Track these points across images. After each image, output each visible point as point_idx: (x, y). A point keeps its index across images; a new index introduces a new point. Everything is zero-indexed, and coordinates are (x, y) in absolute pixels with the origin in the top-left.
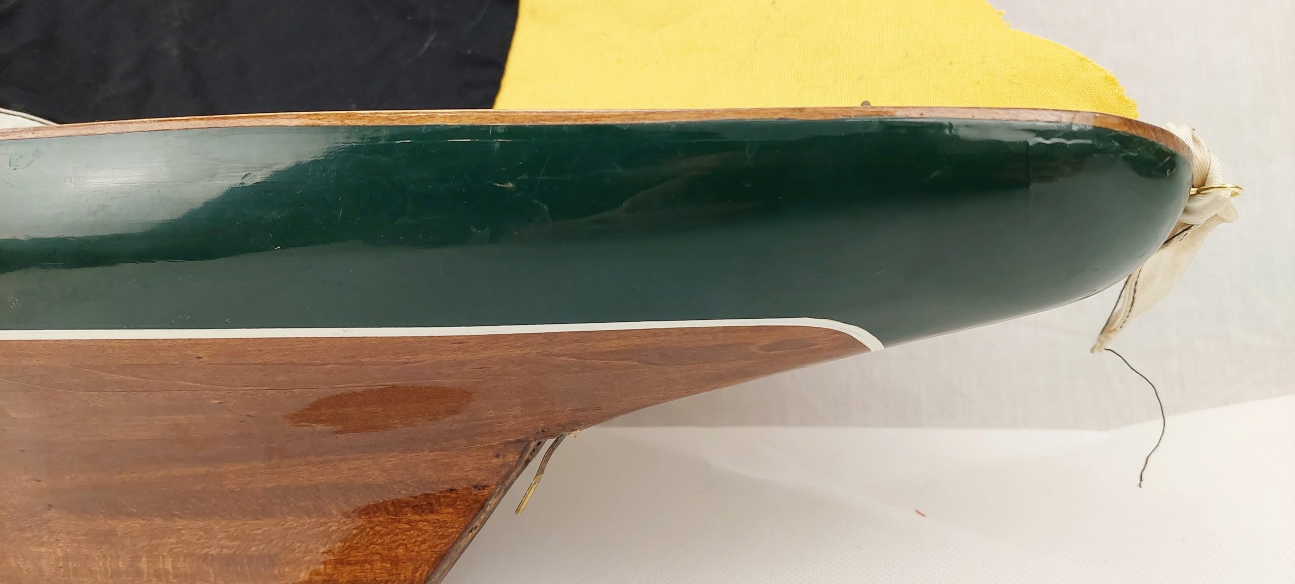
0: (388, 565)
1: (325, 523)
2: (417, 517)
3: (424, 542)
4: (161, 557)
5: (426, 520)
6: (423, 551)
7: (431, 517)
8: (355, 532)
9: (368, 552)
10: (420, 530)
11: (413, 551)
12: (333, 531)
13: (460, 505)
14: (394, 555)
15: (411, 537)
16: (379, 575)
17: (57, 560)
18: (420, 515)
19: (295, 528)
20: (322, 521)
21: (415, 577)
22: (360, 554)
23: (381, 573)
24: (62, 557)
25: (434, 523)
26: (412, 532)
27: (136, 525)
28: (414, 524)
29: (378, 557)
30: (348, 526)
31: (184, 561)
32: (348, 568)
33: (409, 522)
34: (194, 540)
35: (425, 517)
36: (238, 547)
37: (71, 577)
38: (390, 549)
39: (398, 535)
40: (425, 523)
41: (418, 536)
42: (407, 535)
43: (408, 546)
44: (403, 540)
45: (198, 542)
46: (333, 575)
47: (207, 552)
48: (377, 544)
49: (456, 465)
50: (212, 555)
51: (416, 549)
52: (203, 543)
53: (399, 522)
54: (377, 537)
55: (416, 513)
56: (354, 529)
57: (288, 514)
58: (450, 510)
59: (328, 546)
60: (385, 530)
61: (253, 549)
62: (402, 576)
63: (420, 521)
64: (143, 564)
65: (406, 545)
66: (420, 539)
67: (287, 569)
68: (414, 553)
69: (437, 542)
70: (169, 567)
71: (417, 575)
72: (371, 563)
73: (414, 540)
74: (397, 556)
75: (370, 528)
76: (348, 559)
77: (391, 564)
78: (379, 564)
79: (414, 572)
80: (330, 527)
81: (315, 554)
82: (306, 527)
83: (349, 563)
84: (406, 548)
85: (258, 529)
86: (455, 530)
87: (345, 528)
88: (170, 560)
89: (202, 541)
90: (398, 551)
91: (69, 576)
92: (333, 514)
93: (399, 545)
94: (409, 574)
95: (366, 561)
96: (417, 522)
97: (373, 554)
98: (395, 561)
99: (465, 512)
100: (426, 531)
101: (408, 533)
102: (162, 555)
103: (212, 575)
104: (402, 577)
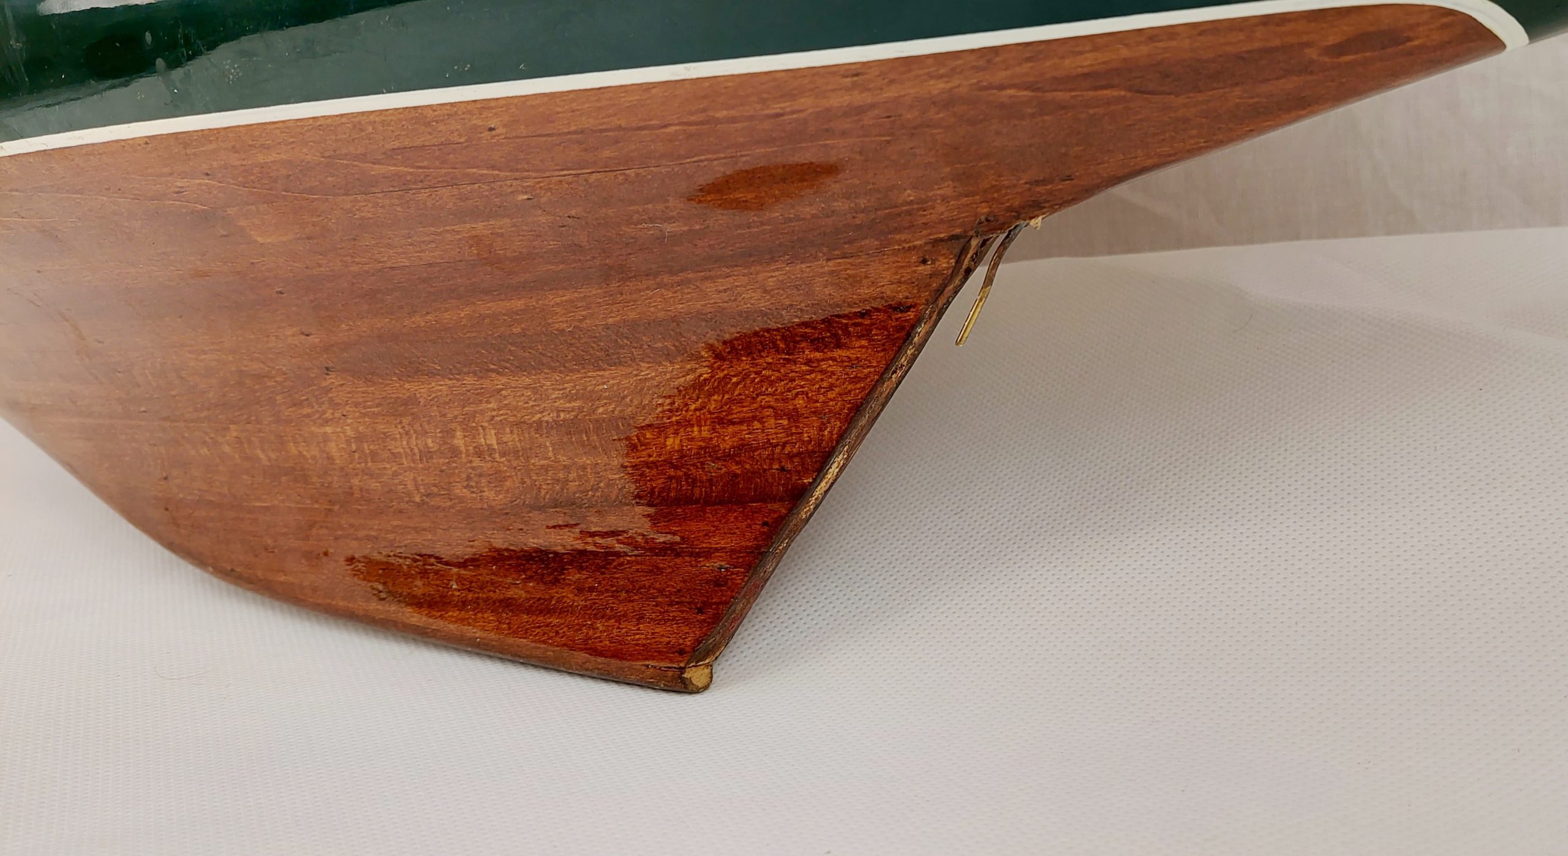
0: (785, 422)
1: (693, 370)
2: (818, 355)
3: (831, 387)
4: (480, 428)
5: (832, 359)
6: (831, 400)
7: (838, 353)
8: (734, 380)
9: (755, 406)
10: (822, 372)
11: (817, 401)
12: (705, 380)
13: (877, 335)
14: (791, 407)
15: (812, 382)
16: (774, 436)
17: (348, 442)
18: (822, 352)
19: (653, 378)
20: (689, 366)
21: (823, 435)
22: (745, 409)
23: (776, 433)
24: (354, 438)
25: (843, 361)
26: (813, 376)
27: (441, 387)
28: (814, 365)
29: (770, 412)
30: (726, 372)
31: (512, 432)
32: (731, 429)
33: (808, 362)
34: (520, 404)
35: (830, 354)
36: (580, 409)
37: (370, 464)
38: (785, 400)
39: (794, 380)
40: (831, 362)
41: (822, 380)
42: (808, 380)
43: (810, 395)
44: (802, 387)
45: (526, 405)
46: (711, 439)
47: (540, 418)
48: (767, 395)
49: (866, 277)
50: (547, 422)
51: (822, 398)
52: (533, 406)
53: (795, 363)
54: (765, 385)
55: (817, 350)
56: (734, 376)
57: (642, 360)
58: (864, 342)
59: (700, 400)
60: (777, 374)
61: (601, 410)
62: (805, 435)
63: (823, 360)
64: (459, 441)
65: (807, 394)
66: (825, 384)
67: (648, 435)
68: (818, 404)
69: (849, 387)
70: (493, 441)
71: (826, 433)
72: (761, 420)
73: (817, 386)
74: (796, 409)
75: (756, 373)
76: (730, 417)
77: (789, 419)
78: (772, 421)
79: (821, 430)
80: (700, 376)
81: (684, 412)
82: (668, 376)
83: (732, 423)
84: (808, 397)
85: (604, 383)
86: (872, 370)
87: (721, 375)
88: (493, 432)
89: (531, 403)
90: (796, 402)
91: (366, 462)
92: (702, 357)
93: (797, 394)
94: (814, 432)
95: (754, 418)
96: (818, 361)
97: (763, 408)
98: (794, 416)
99: (883, 345)
100: (833, 373)
101: (808, 377)
102: (482, 426)
103: (551, 449)
104: (805, 437)
